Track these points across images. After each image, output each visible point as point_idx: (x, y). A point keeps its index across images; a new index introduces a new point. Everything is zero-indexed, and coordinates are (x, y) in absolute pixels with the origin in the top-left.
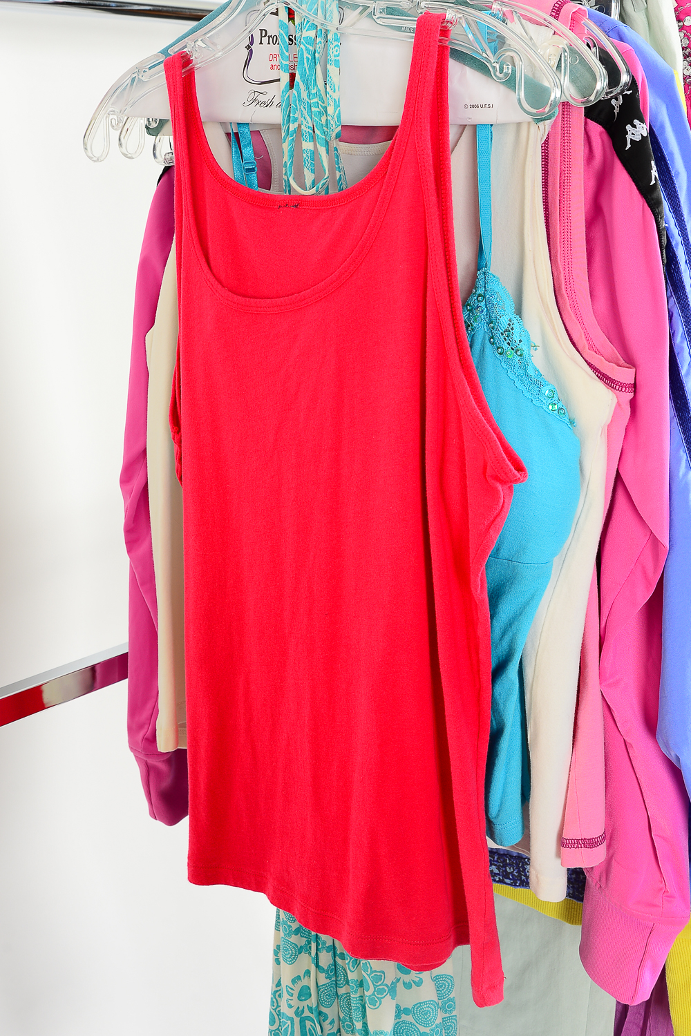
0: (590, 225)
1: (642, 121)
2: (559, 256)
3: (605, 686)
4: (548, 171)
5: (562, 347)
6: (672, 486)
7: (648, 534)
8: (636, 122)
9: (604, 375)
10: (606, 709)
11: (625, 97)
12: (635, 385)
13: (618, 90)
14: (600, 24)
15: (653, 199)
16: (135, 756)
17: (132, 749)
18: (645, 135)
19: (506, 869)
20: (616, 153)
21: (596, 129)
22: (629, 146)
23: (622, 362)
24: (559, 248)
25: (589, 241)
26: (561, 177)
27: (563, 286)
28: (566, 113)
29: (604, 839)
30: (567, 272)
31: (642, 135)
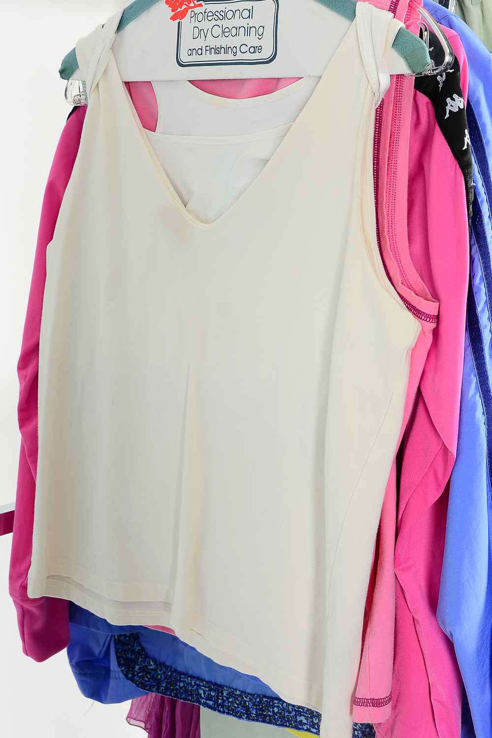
0: (412, 181)
1: (460, 95)
2: (384, 204)
3: (399, 570)
4: (381, 132)
5: (379, 280)
6: (463, 405)
7: (441, 443)
8: (455, 96)
9: (413, 307)
10: (400, 590)
11: (448, 74)
12: (438, 318)
13: (442, 68)
14: (434, 12)
15: (464, 162)
18: (462, 107)
19: (313, 720)
20: (437, 121)
21: (423, 100)
22: (447, 115)
23: (430, 296)
24: (385, 197)
25: (411, 193)
26: (390, 137)
27: (386, 230)
28: (399, 85)
29: (390, 700)
30: (390, 218)
31: (459, 107)
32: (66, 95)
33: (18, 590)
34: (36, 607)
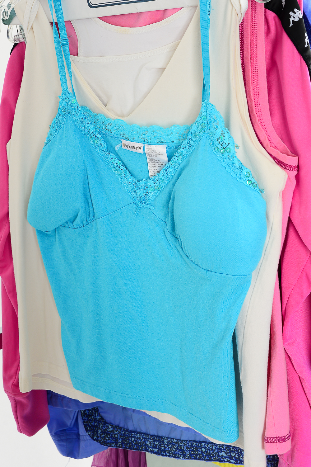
0: (269, 72)
1: (299, 9)
3: (287, 345)
4: (243, 41)
5: (254, 145)
8: (295, 10)
9: (280, 161)
10: (288, 358)
12: (298, 168)
15: (306, 56)
16: (8, 395)
17: (6, 391)
18: (301, 17)
19: (231, 454)
20: (284, 29)
21: (271, 15)
22: (291, 24)
23: (290, 153)
24: (251, 86)
25: (268, 82)
26: (251, 44)
27: (254, 109)
28: (253, 6)
29: (289, 437)
30: (256, 101)
31: (299, 17)
32: (8, 36)
33: (11, 388)
34: (25, 398)
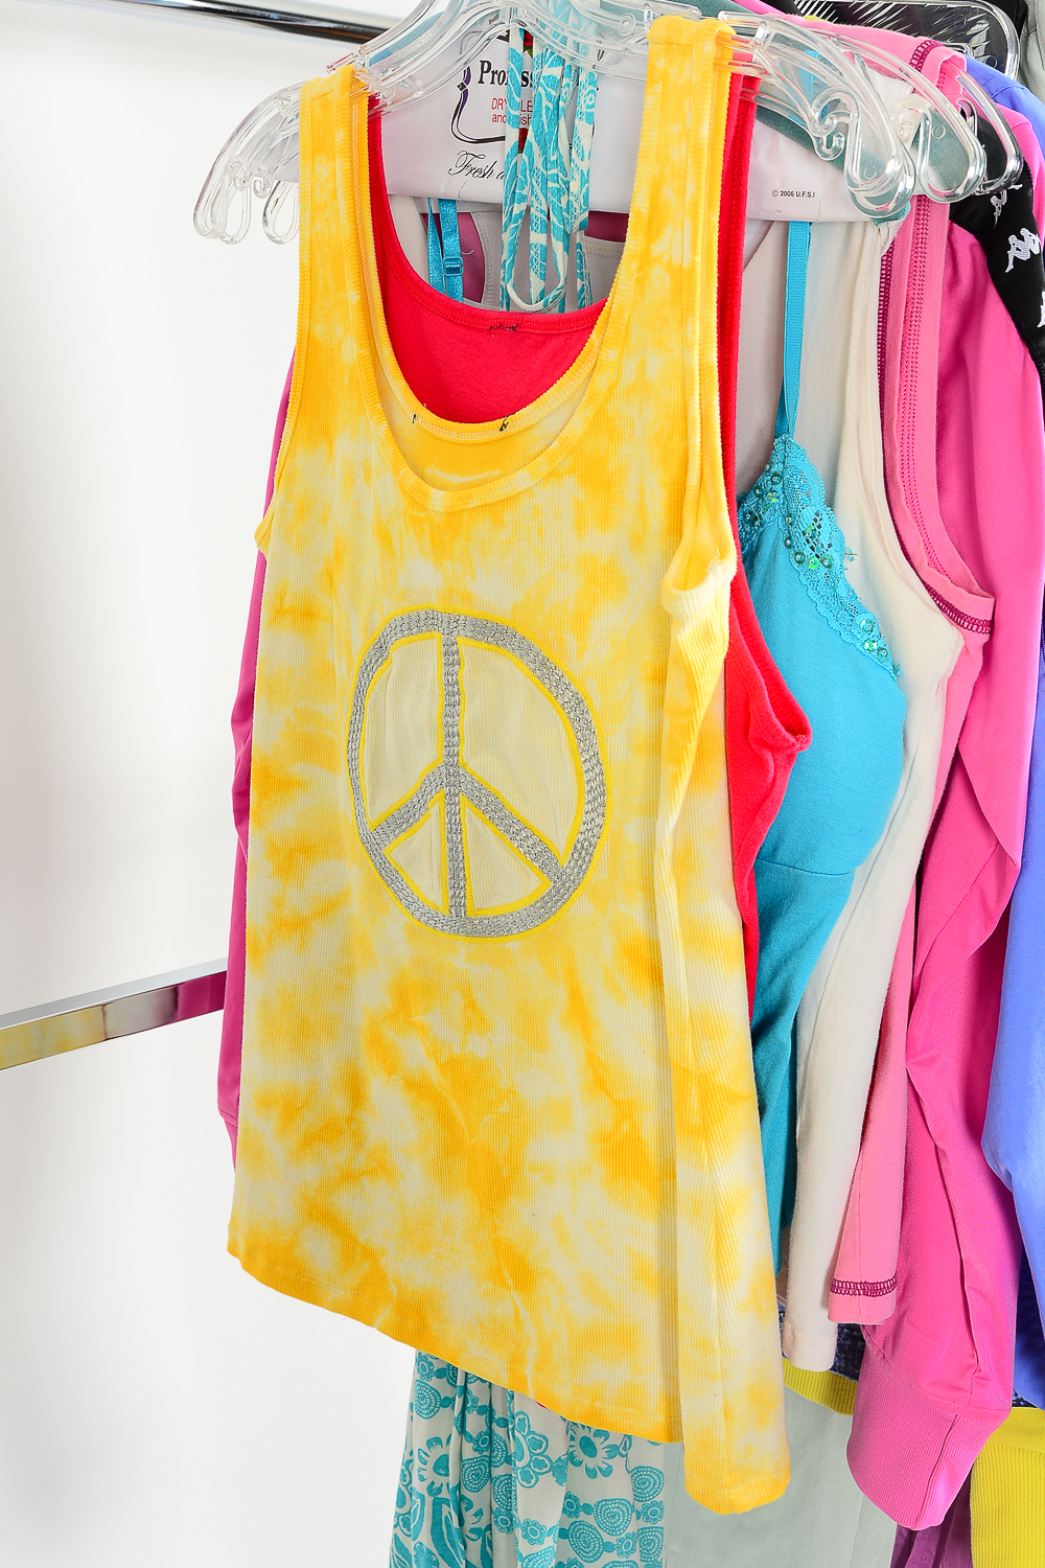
1: (1034, 230)
2: (895, 424)
3: (914, 1063)
4: (888, 297)
5: (889, 559)
6: (1034, 776)
7: (994, 844)
8: (1024, 232)
9: (948, 605)
10: (913, 1099)
11: (1011, 193)
12: (992, 624)
13: (1001, 181)
14: (985, 82)
15: (1039, 349)
16: (226, 1122)
17: (222, 1112)
18: (1036, 252)
20: (992, 277)
21: (965, 239)
22: (1011, 266)
23: (976, 587)
24: (896, 411)
25: (941, 406)
26: (906, 306)
27: (898, 470)
28: (921, 213)
29: (894, 1285)
30: (905, 450)
31: (1031, 251)
